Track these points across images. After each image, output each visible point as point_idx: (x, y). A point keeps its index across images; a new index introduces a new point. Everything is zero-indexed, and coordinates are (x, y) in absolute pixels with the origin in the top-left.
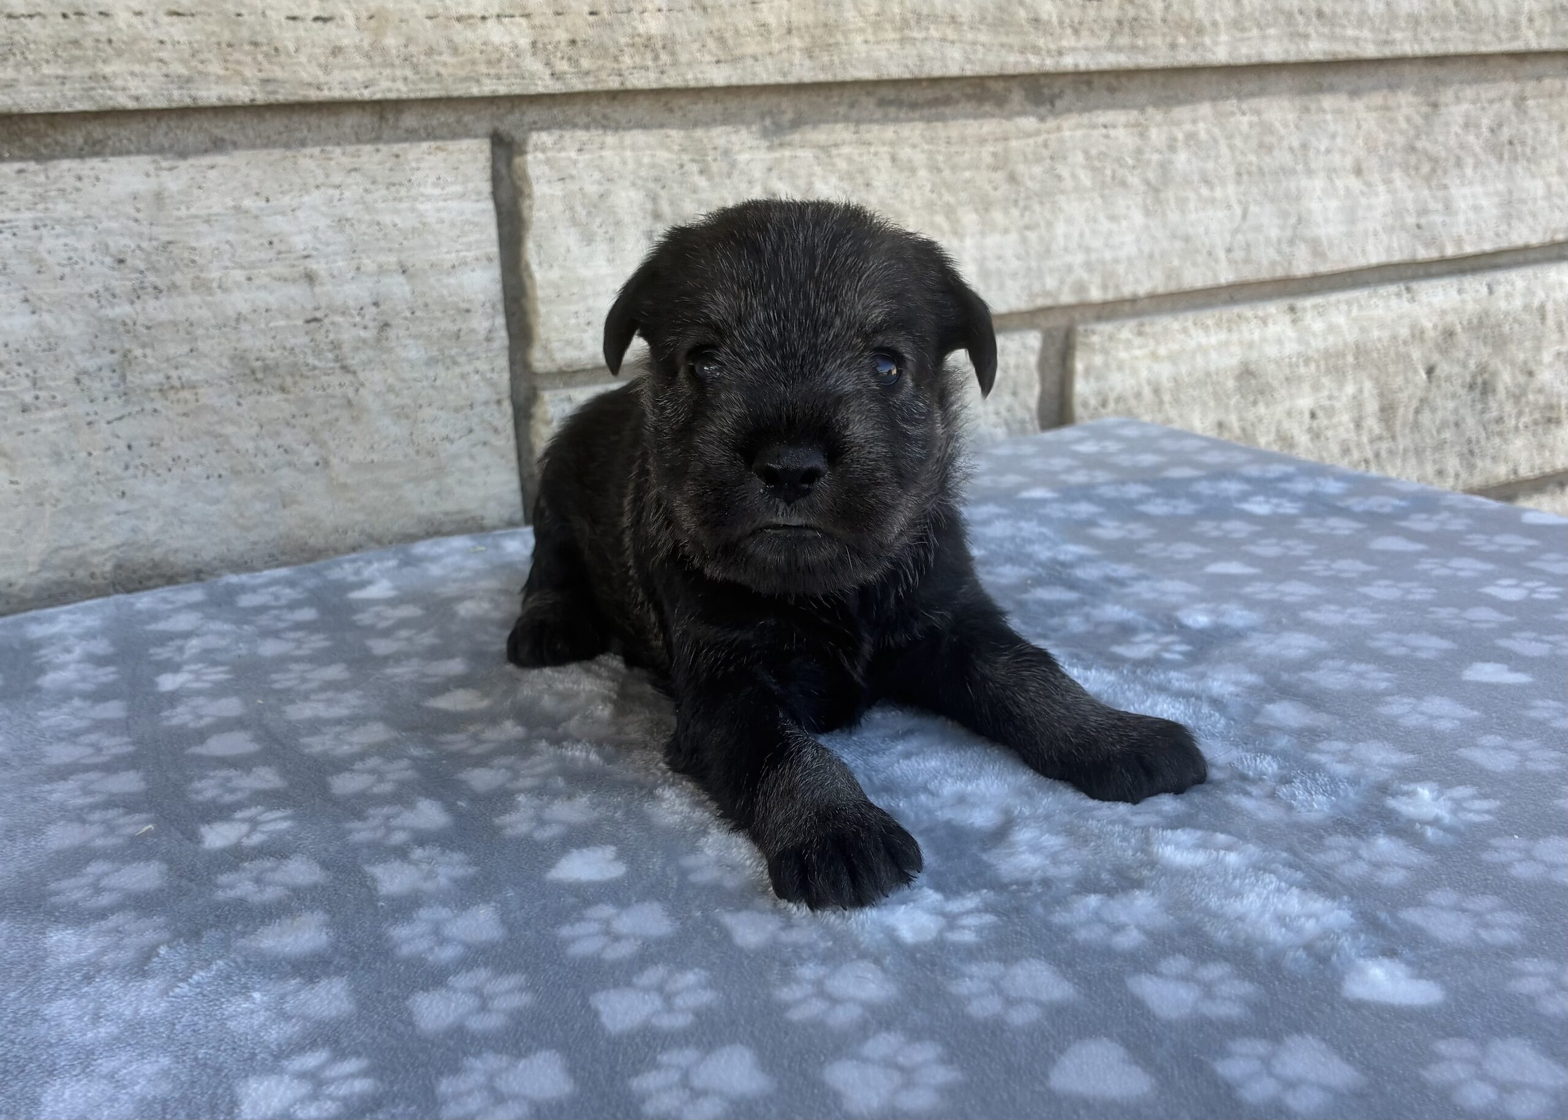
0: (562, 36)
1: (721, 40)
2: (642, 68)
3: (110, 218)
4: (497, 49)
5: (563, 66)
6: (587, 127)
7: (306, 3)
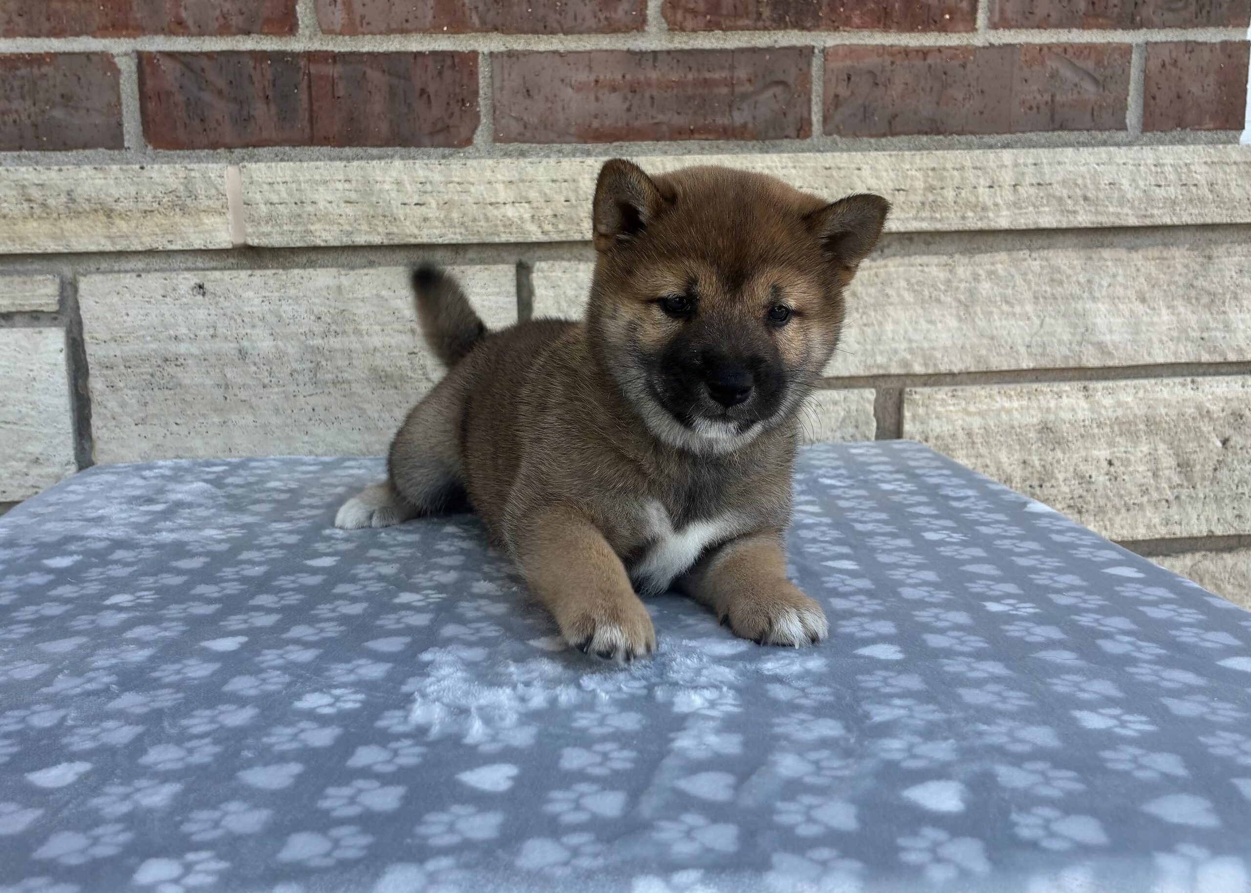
3: (315, 297)
5: (548, 227)
6: (569, 260)
7: (411, 197)
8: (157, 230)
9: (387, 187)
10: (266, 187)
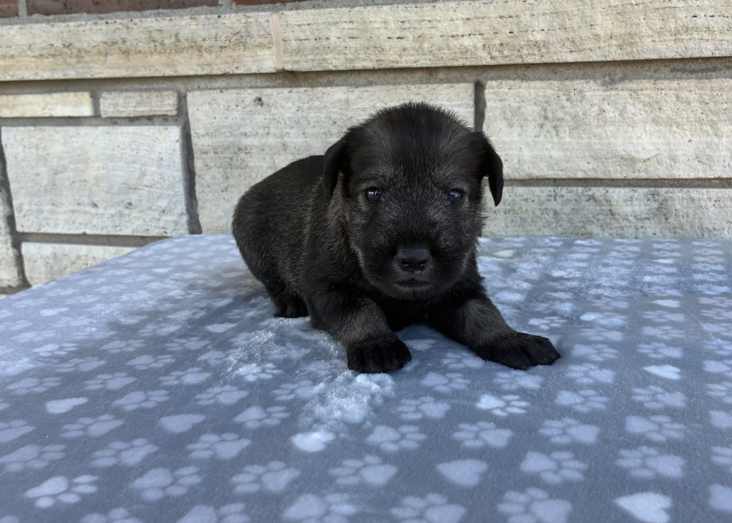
0: (497, 42)
1: (573, 42)
2: (532, 54)
3: (333, 108)
4: (465, 48)
5: (496, 54)
6: (514, 79)
7: (394, 33)
8: (229, 60)
9: (377, 25)
10: (296, 28)
